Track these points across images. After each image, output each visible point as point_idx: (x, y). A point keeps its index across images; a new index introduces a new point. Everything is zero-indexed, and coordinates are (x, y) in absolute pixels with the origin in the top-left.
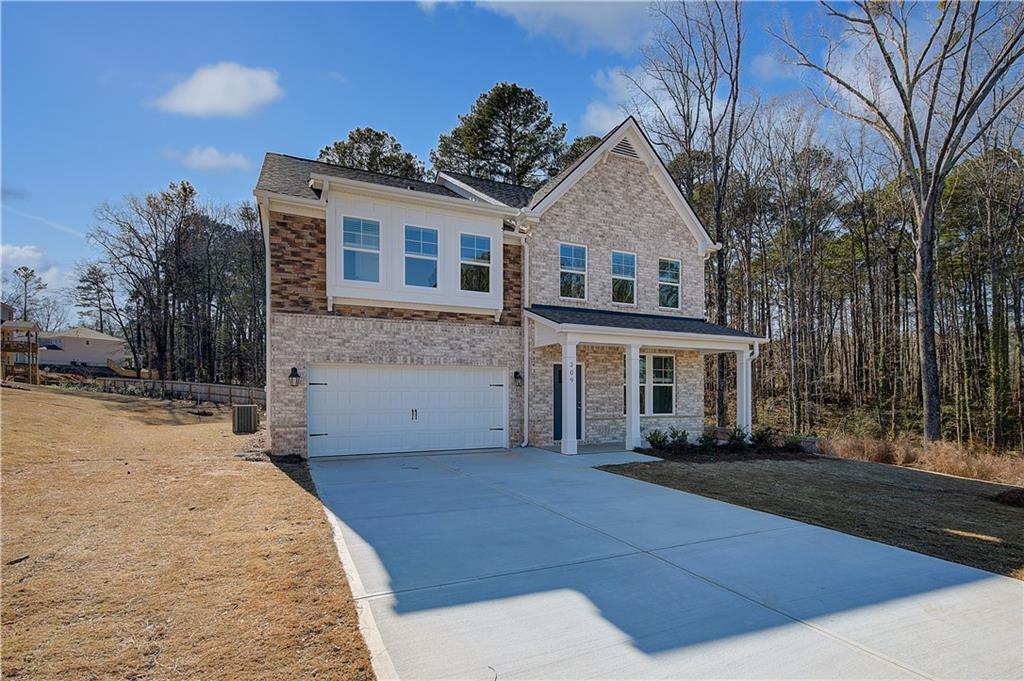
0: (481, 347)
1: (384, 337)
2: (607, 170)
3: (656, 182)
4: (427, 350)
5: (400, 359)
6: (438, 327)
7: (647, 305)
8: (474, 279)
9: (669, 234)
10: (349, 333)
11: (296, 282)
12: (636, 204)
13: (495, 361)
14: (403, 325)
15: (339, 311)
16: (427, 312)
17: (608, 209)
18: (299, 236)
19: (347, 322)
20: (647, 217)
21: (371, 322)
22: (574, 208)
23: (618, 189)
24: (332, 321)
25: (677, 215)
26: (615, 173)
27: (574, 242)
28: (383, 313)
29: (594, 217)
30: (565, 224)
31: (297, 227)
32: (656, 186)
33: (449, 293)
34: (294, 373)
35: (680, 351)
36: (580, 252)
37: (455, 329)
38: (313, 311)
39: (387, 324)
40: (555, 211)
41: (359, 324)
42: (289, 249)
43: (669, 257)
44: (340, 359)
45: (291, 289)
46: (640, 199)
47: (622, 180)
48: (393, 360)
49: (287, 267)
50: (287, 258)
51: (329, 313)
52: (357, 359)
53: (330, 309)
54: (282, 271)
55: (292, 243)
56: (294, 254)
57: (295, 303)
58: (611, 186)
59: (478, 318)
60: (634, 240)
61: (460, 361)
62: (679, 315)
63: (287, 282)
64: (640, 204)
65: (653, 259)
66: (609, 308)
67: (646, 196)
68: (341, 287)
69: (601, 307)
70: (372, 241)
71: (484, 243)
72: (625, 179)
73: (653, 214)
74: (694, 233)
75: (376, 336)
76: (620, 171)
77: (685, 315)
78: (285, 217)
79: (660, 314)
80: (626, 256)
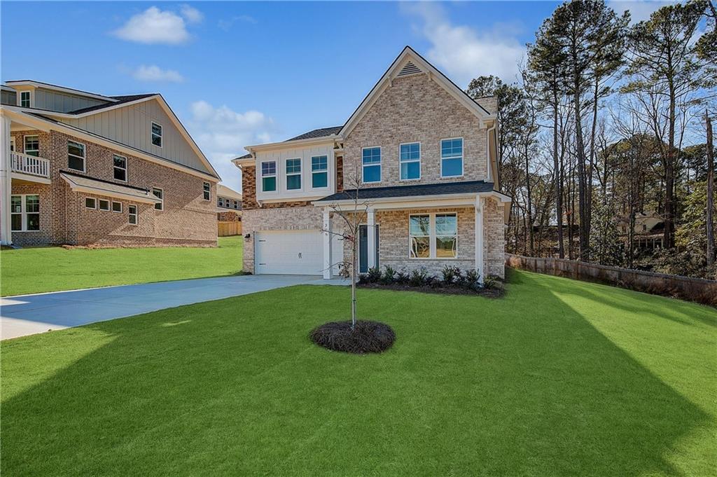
2: (395, 90)
3: (436, 84)
4: (301, 222)
5: (289, 227)
7: (429, 178)
8: (319, 180)
9: (450, 120)
12: (418, 106)
14: (290, 210)
15: (264, 207)
16: (301, 202)
17: (397, 116)
18: (251, 176)
20: (427, 113)
21: (277, 210)
22: (371, 124)
23: (404, 100)
24: (262, 211)
25: (458, 102)
26: (401, 90)
27: (371, 146)
28: (282, 205)
29: (384, 125)
30: (364, 136)
31: (249, 171)
35: (460, 209)
36: (377, 151)
37: (314, 209)
38: (256, 208)
39: (283, 210)
40: (358, 129)
41: (272, 211)
42: (247, 182)
43: (449, 137)
45: (249, 199)
46: (422, 101)
47: (406, 93)
48: (286, 228)
49: (248, 190)
50: (248, 185)
51: (261, 208)
52: (271, 229)
53: (261, 206)
54: (246, 192)
55: (249, 179)
56: (250, 183)
57: (250, 205)
58: (398, 101)
60: (417, 132)
61: (316, 227)
62: (460, 181)
63: (247, 196)
64: (422, 105)
65: (434, 142)
66: (397, 184)
67: (428, 97)
68: (261, 196)
69: (390, 185)
70: (273, 171)
71: (324, 159)
72: (409, 91)
73: (434, 109)
74: (473, 112)
75: (279, 217)
76: (405, 87)
77: (467, 179)
78: (247, 168)
79: (441, 182)
80: (412, 146)
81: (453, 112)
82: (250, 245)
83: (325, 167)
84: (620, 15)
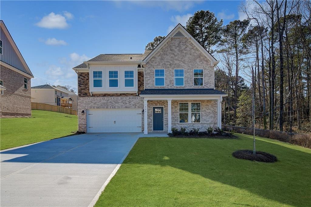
0: (133, 103)
1: (105, 101)
2: (172, 43)
3: (192, 43)
4: (117, 105)
5: (109, 107)
6: (119, 98)
7: (188, 86)
8: (129, 83)
9: (198, 60)
10: (96, 101)
11: (84, 89)
12: (183, 52)
13: (137, 107)
14: (110, 98)
15: (93, 95)
16: (116, 94)
17: (173, 56)
18: (85, 78)
19: (96, 98)
20: (188, 56)
21: (101, 98)
22: (160, 57)
23: (176, 48)
24: (92, 98)
25: (201, 53)
26: (175, 43)
27: (160, 68)
28: (105, 95)
29: (167, 59)
30: (156, 63)
31: (84, 75)
32: (192, 44)
33: (122, 88)
34: (83, 112)
35: (203, 101)
36: (162, 71)
37: (124, 98)
38: (88, 96)
39: (106, 98)
40: (153, 59)
41: (99, 98)
42: (82, 81)
43: (198, 68)
44: (94, 108)
45: (83, 91)
46: (185, 50)
47: (178, 45)
48: (107, 108)
49: (82, 86)
50: (82, 83)
51: (91, 96)
52: (98, 108)
53: (91, 95)
54: (81, 86)
55: (83, 80)
56: (83, 82)
57: (84, 94)
58: (174, 48)
59: (132, 94)
60: (183, 64)
61: (126, 107)
62: (202, 88)
63: (82, 89)
64: (185, 52)
65: (191, 70)
66: (173, 88)
67: (188, 49)
68: (93, 89)
69: (170, 88)
70: (100, 76)
71: (132, 73)
72: (179, 44)
73: (191, 54)
74: (208, 58)
75: (103, 101)
76: (177, 43)
77: (206, 88)
78: (81, 73)
79: (194, 88)
80: (180, 70)
81: (199, 57)
82: (84, 116)
83: (132, 76)
84: (219, 21)
